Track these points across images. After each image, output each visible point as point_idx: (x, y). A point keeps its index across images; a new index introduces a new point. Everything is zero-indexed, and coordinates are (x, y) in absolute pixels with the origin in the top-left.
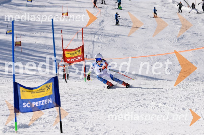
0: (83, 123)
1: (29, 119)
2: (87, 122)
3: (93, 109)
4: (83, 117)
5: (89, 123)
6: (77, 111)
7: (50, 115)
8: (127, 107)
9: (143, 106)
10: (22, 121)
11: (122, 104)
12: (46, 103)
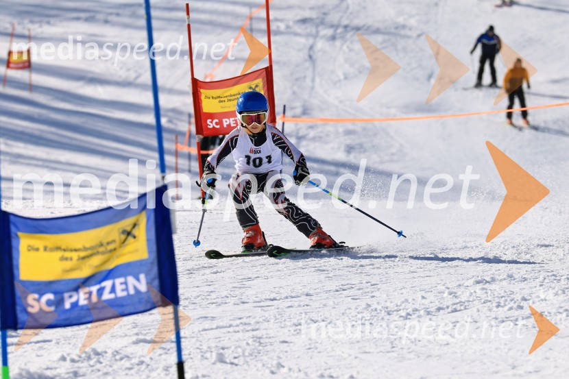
0: (267, 371)
1: (59, 355)
2: (283, 367)
3: (307, 317)
4: (269, 348)
5: (290, 369)
6: (245, 324)
7: (141, 337)
8: (442, 309)
9: (505, 305)
10: (29, 362)
11: (423, 297)
12: (123, 290)
